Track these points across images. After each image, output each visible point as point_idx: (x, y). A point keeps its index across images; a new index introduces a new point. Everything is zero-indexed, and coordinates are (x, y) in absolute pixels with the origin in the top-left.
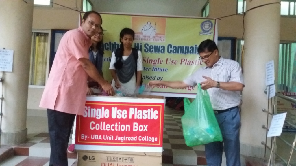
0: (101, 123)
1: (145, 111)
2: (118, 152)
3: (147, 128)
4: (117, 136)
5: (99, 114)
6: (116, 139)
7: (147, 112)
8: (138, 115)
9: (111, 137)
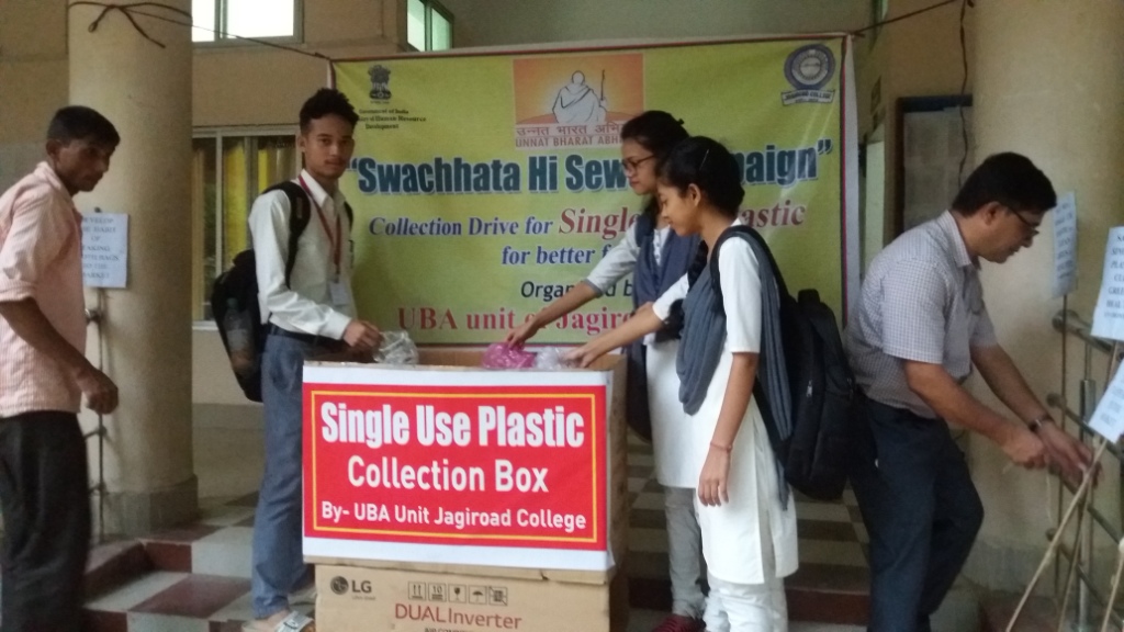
0: (385, 460)
1: (533, 416)
2: (447, 565)
3: (546, 480)
4: (441, 510)
5: (374, 431)
6: (438, 518)
7: (543, 421)
8: (511, 432)
9: (420, 513)
